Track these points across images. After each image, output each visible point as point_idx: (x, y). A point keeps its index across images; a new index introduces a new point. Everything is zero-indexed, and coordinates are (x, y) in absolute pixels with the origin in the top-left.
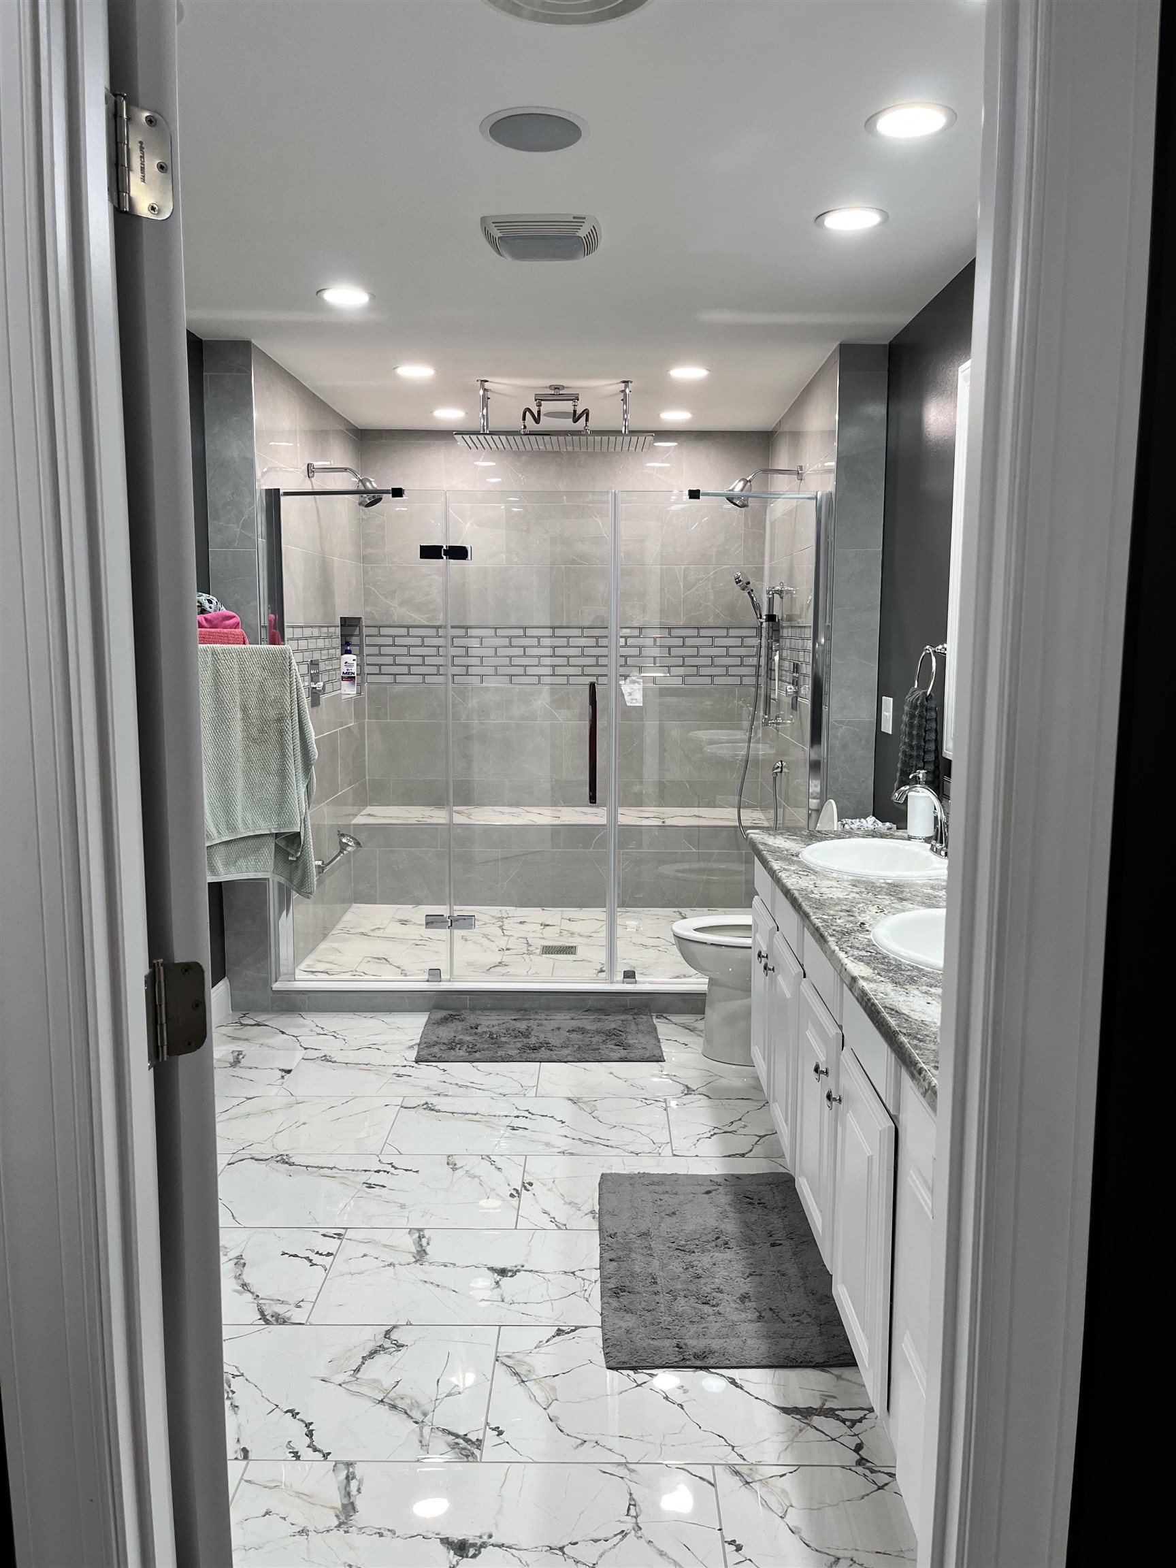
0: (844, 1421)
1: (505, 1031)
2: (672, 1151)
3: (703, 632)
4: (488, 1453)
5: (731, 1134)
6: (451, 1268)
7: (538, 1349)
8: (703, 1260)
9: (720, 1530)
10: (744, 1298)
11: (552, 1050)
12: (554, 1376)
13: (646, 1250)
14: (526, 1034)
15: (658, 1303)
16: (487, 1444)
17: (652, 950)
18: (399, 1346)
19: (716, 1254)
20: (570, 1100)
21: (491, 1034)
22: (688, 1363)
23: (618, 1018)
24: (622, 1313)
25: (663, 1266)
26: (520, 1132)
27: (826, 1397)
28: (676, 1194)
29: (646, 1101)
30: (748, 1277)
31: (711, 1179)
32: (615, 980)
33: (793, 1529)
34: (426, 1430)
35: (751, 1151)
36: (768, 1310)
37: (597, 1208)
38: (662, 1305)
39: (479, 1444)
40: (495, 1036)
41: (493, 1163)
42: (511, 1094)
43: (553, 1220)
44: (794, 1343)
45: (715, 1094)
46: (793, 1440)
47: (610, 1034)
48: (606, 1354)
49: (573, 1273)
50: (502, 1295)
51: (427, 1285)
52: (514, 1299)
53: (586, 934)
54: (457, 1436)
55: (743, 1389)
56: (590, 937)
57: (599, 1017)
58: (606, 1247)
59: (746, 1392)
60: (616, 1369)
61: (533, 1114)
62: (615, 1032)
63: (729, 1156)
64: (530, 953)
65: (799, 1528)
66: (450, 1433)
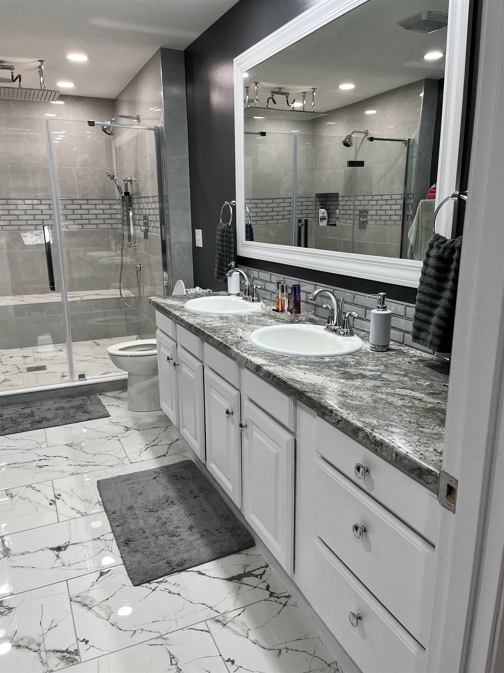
0: (257, 576)
1: (19, 416)
2: (129, 461)
3: (90, 202)
4: (84, 655)
5: (155, 446)
6: (27, 555)
7: (92, 587)
8: (164, 514)
9: (220, 655)
10: (191, 528)
11: (49, 421)
12: (106, 600)
13: (134, 516)
14: (32, 415)
15: (149, 543)
16: (81, 651)
17: (86, 362)
18: (10, 609)
19: (170, 509)
20: (67, 445)
21: (11, 418)
22: (175, 570)
23: (80, 399)
24: (133, 554)
25: (145, 522)
26: (45, 468)
27: (245, 566)
28: (139, 483)
29: (108, 438)
30: (189, 516)
31: (154, 471)
32: (74, 380)
33: (254, 642)
34: (43, 654)
35: (168, 452)
36: (204, 531)
37: (100, 500)
38: (152, 543)
39: (77, 652)
40: (14, 419)
41: (34, 488)
42: (33, 448)
43: (78, 512)
44: (222, 544)
45: (141, 428)
46: (238, 593)
47: (78, 408)
48: (131, 579)
49: (99, 538)
50: (62, 562)
51: (16, 568)
52: (70, 562)
53: (49, 359)
54: (62, 652)
55: (205, 575)
56: (52, 360)
57: (70, 400)
58: (113, 520)
59: (208, 576)
60: (139, 585)
61: (49, 457)
62: (80, 406)
63: (158, 457)
64: (20, 372)
65: (257, 640)
66: (58, 651)
